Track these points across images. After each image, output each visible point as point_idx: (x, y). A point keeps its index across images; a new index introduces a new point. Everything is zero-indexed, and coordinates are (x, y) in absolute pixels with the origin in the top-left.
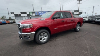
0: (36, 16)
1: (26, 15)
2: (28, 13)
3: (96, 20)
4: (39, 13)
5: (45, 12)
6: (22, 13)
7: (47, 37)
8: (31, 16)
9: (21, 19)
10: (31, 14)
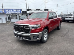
4: (5, 11)
5: (12, 10)
7: (47, 36)
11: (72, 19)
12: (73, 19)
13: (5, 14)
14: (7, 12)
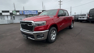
0: (20, 15)
1: (8, 14)
2: (11, 12)
3: (79, 18)
4: (24, 12)
5: (30, 11)
6: (3, 12)
7: (55, 35)
8: (14, 15)
9: (3, 18)
10: (14, 13)
11: (85, 18)
12: (87, 19)
13: (24, 15)
14: (26, 14)
